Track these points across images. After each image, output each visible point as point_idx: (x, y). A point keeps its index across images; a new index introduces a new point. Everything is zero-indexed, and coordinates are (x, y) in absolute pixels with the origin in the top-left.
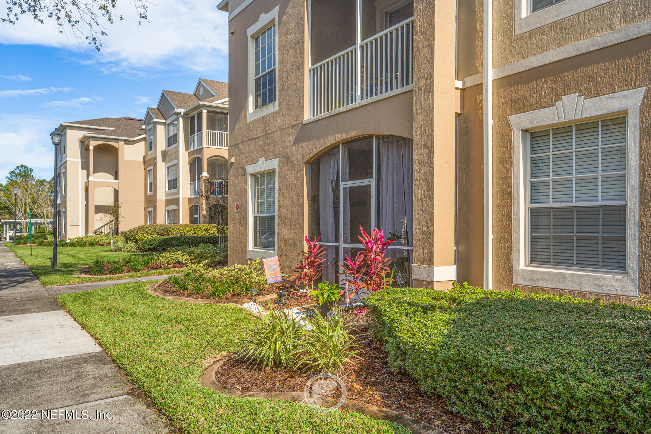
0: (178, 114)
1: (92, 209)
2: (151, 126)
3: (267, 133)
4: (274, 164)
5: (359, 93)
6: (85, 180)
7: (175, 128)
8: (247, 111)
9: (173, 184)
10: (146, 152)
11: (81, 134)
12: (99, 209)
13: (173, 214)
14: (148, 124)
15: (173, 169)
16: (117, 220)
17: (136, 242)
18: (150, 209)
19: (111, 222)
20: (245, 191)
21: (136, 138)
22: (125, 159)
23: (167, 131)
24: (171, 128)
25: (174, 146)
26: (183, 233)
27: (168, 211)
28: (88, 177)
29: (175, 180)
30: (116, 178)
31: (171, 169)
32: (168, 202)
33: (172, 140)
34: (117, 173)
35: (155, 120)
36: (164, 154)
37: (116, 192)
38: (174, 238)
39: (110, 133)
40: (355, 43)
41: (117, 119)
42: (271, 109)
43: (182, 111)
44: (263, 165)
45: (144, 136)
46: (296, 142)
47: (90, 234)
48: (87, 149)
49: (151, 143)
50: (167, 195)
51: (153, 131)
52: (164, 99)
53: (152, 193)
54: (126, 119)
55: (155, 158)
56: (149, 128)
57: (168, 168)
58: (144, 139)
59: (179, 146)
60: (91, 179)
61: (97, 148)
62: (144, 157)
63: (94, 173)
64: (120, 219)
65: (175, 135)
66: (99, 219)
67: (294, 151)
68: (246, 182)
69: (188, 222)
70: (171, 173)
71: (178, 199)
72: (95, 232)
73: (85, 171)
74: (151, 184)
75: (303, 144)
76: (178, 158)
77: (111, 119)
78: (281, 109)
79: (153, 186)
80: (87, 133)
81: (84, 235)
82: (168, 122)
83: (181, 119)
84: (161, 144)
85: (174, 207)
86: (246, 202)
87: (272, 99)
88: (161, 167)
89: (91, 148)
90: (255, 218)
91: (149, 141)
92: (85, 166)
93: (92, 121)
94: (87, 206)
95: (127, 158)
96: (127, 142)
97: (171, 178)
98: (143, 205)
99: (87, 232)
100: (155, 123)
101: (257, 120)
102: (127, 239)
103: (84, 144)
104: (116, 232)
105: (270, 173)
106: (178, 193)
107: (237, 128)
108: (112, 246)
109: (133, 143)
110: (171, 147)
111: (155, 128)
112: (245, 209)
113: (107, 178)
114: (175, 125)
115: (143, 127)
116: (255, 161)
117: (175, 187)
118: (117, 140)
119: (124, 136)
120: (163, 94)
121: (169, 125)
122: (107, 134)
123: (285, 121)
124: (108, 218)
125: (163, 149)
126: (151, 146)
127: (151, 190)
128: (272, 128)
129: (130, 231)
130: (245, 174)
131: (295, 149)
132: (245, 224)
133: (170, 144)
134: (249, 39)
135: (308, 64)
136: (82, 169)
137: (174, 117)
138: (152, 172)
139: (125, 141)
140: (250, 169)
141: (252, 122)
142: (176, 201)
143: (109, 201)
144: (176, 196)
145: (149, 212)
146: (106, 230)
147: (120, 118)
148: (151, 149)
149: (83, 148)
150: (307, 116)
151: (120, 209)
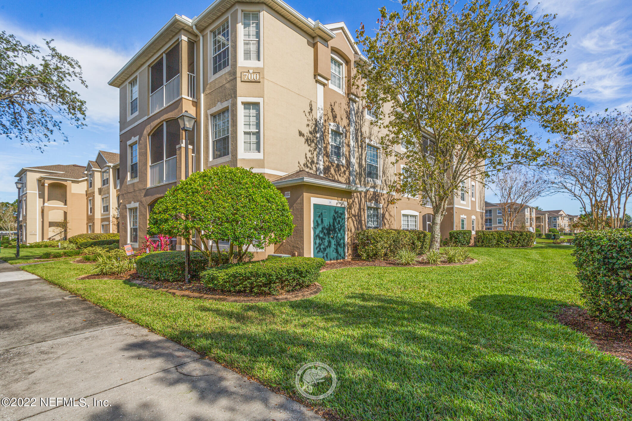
0: (109, 166)
1: (46, 224)
2: (91, 172)
3: (135, 191)
4: (137, 205)
5: (165, 179)
6: (42, 205)
7: (107, 174)
8: (127, 179)
9: (106, 209)
10: (88, 188)
11: (38, 175)
12: (51, 224)
13: (106, 227)
14: (90, 171)
15: (106, 199)
16: (66, 231)
17: (77, 243)
18: (90, 224)
19: (61, 233)
20: (126, 216)
21: (80, 180)
22: (72, 192)
23: (102, 177)
24: (105, 174)
25: (106, 185)
26: (108, 238)
27: (103, 225)
28: (44, 204)
29: (107, 206)
30: (66, 204)
31: (105, 199)
32: (103, 220)
33: (105, 182)
34: (66, 201)
35: (93, 169)
36: (100, 190)
37: (65, 213)
38: (102, 241)
39: (62, 175)
40: (163, 159)
41: (67, 166)
42: (136, 180)
43: (112, 165)
44: (133, 205)
45: (86, 178)
46: (145, 196)
47: (45, 240)
48: (43, 185)
49: (91, 183)
50: (102, 215)
51: (92, 175)
52: (100, 156)
53: (91, 214)
54: (74, 166)
55: (94, 193)
56: (89, 173)
57: (103, 199)
58: (87, 180)
59: (109, 186)
60: (46, 204)
61: (51, 185)
62: (86, 191)
63: (48, 200)
64: (68, 230)
65: (107, 179)
66: (52, 230)
67: (144, 199)
68: (126, 212)
69: (116, 232)
70: (105, 202)
71: (109, 218)
72: (49, 239)
73: (42, 199)
74: (91, 208)
75: (147, 197)
76: (109, 193)
77: (63, 166)
78: (140, 181)
79: (92, 210)
80: (43, 175)
81: (41, 240)
82: (103, 170)
83: (111, 170)
84: (98, 183)
85: (107, 223)
86: (127, 221)
87: (136, 177)
88: (98, 198)
89: (46, 185)
90: (131, 229)
91: (90, 182)
92: (42, 196)
93: (47, 166)
94: (43, 222)
95: (73, 191)
96: (73, 182)
97: (105, 205)
98: (85, 221)
99: (43, 239)
100: (93, 171)
101: (131, 184)
102: (71, 242)
103: (41, 182)
104: (65, 238)
105: (136, 208)
106: (109, 214)
107: (123, 186)
108: (60, 247)
109: (78, 182)
110: (104, 186)
111: (94, 173)
112: (126, 224)
113: (60, 204)
114: (107, 173)
115: (86, 172)
116: (130, 203)
117: (107, 211)
118: (66, 180)
119: (72, 178)
120: (99, 153)
121: (103, 172)
122: (58, 176)
123: (141, 186)
124: (59, 230)
125: (100, 187)
126: (91, 184)
127: (91, 212)
128: (136, 189)
129: (73, 238)
130: (126, 208)
131: (144, 198)
132: (126, 232)
133: (104, 184)
134: (128, 147)
135: (149, 163)
136: (39, 198)
137: (106, 168)
138: (91, 201)
139: (72, 181)
140: (128, 206)
141: (129, 185)
142: (108, 219)
143: (61, 219)
144: (108, 216)
145: (90, 226)
146: (58, 238)
147: (69, 166)
148: (91, 187)
149: (40, 185)
150: (149, 185)
151: (68, 224)
